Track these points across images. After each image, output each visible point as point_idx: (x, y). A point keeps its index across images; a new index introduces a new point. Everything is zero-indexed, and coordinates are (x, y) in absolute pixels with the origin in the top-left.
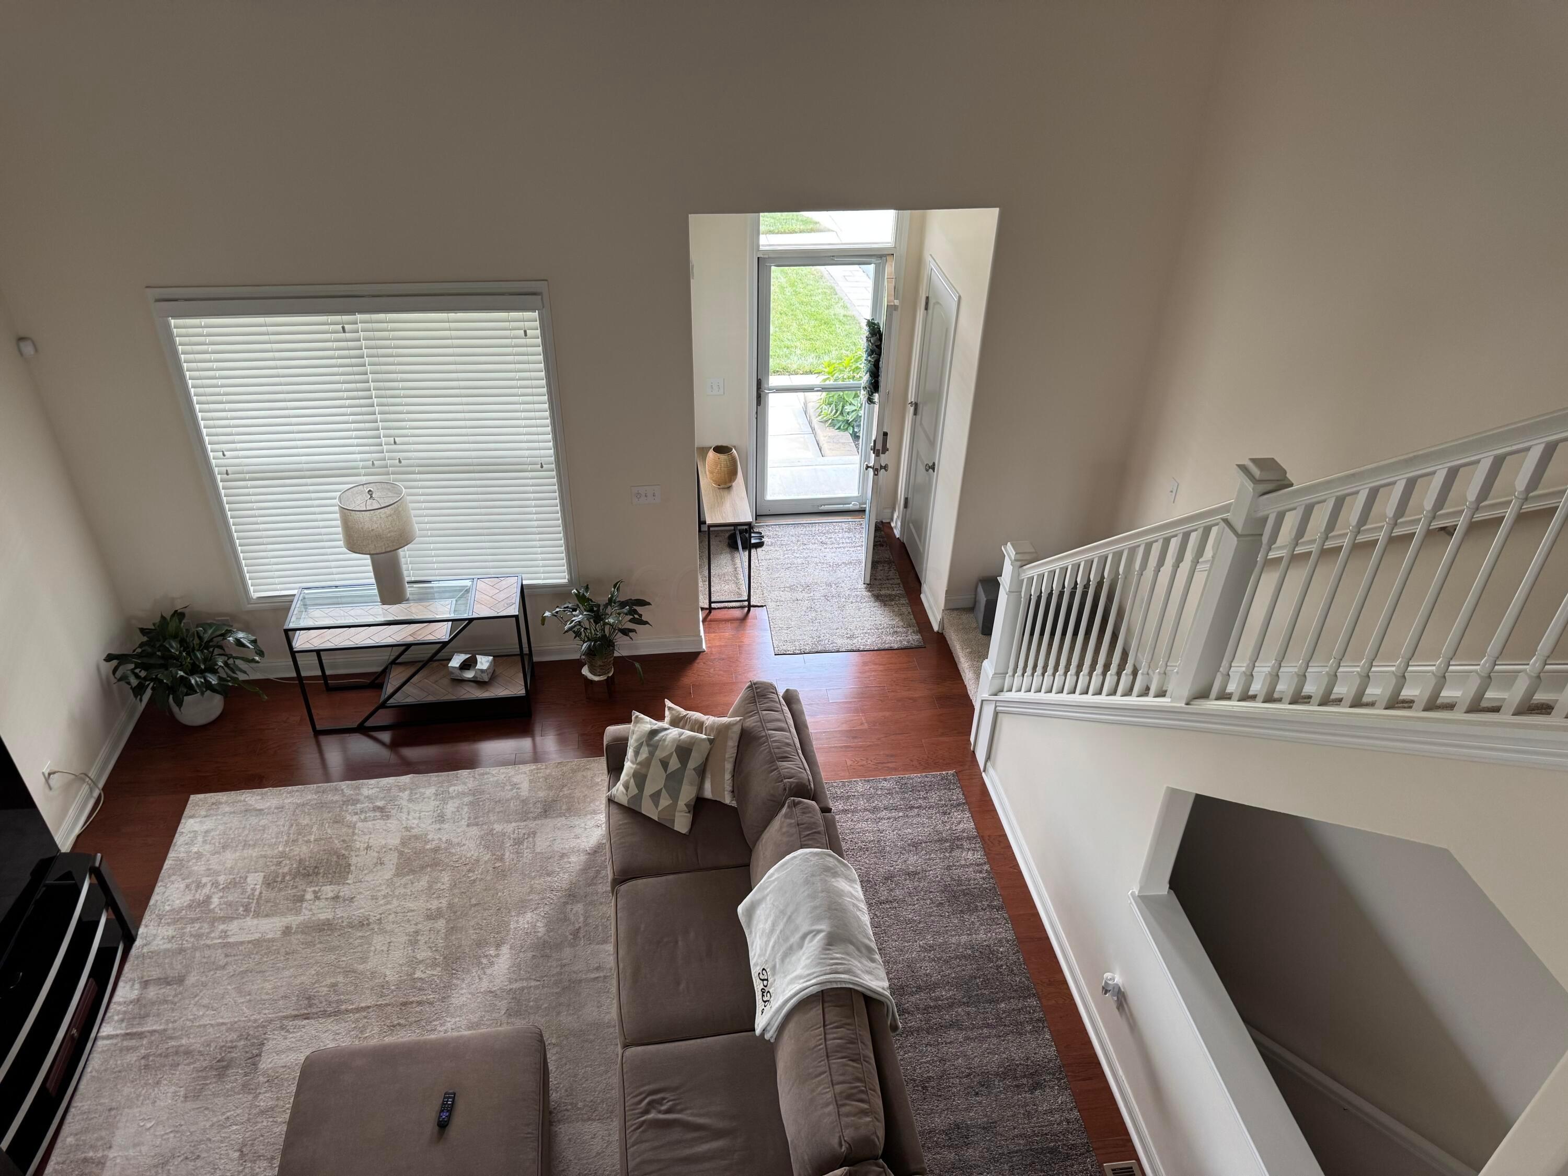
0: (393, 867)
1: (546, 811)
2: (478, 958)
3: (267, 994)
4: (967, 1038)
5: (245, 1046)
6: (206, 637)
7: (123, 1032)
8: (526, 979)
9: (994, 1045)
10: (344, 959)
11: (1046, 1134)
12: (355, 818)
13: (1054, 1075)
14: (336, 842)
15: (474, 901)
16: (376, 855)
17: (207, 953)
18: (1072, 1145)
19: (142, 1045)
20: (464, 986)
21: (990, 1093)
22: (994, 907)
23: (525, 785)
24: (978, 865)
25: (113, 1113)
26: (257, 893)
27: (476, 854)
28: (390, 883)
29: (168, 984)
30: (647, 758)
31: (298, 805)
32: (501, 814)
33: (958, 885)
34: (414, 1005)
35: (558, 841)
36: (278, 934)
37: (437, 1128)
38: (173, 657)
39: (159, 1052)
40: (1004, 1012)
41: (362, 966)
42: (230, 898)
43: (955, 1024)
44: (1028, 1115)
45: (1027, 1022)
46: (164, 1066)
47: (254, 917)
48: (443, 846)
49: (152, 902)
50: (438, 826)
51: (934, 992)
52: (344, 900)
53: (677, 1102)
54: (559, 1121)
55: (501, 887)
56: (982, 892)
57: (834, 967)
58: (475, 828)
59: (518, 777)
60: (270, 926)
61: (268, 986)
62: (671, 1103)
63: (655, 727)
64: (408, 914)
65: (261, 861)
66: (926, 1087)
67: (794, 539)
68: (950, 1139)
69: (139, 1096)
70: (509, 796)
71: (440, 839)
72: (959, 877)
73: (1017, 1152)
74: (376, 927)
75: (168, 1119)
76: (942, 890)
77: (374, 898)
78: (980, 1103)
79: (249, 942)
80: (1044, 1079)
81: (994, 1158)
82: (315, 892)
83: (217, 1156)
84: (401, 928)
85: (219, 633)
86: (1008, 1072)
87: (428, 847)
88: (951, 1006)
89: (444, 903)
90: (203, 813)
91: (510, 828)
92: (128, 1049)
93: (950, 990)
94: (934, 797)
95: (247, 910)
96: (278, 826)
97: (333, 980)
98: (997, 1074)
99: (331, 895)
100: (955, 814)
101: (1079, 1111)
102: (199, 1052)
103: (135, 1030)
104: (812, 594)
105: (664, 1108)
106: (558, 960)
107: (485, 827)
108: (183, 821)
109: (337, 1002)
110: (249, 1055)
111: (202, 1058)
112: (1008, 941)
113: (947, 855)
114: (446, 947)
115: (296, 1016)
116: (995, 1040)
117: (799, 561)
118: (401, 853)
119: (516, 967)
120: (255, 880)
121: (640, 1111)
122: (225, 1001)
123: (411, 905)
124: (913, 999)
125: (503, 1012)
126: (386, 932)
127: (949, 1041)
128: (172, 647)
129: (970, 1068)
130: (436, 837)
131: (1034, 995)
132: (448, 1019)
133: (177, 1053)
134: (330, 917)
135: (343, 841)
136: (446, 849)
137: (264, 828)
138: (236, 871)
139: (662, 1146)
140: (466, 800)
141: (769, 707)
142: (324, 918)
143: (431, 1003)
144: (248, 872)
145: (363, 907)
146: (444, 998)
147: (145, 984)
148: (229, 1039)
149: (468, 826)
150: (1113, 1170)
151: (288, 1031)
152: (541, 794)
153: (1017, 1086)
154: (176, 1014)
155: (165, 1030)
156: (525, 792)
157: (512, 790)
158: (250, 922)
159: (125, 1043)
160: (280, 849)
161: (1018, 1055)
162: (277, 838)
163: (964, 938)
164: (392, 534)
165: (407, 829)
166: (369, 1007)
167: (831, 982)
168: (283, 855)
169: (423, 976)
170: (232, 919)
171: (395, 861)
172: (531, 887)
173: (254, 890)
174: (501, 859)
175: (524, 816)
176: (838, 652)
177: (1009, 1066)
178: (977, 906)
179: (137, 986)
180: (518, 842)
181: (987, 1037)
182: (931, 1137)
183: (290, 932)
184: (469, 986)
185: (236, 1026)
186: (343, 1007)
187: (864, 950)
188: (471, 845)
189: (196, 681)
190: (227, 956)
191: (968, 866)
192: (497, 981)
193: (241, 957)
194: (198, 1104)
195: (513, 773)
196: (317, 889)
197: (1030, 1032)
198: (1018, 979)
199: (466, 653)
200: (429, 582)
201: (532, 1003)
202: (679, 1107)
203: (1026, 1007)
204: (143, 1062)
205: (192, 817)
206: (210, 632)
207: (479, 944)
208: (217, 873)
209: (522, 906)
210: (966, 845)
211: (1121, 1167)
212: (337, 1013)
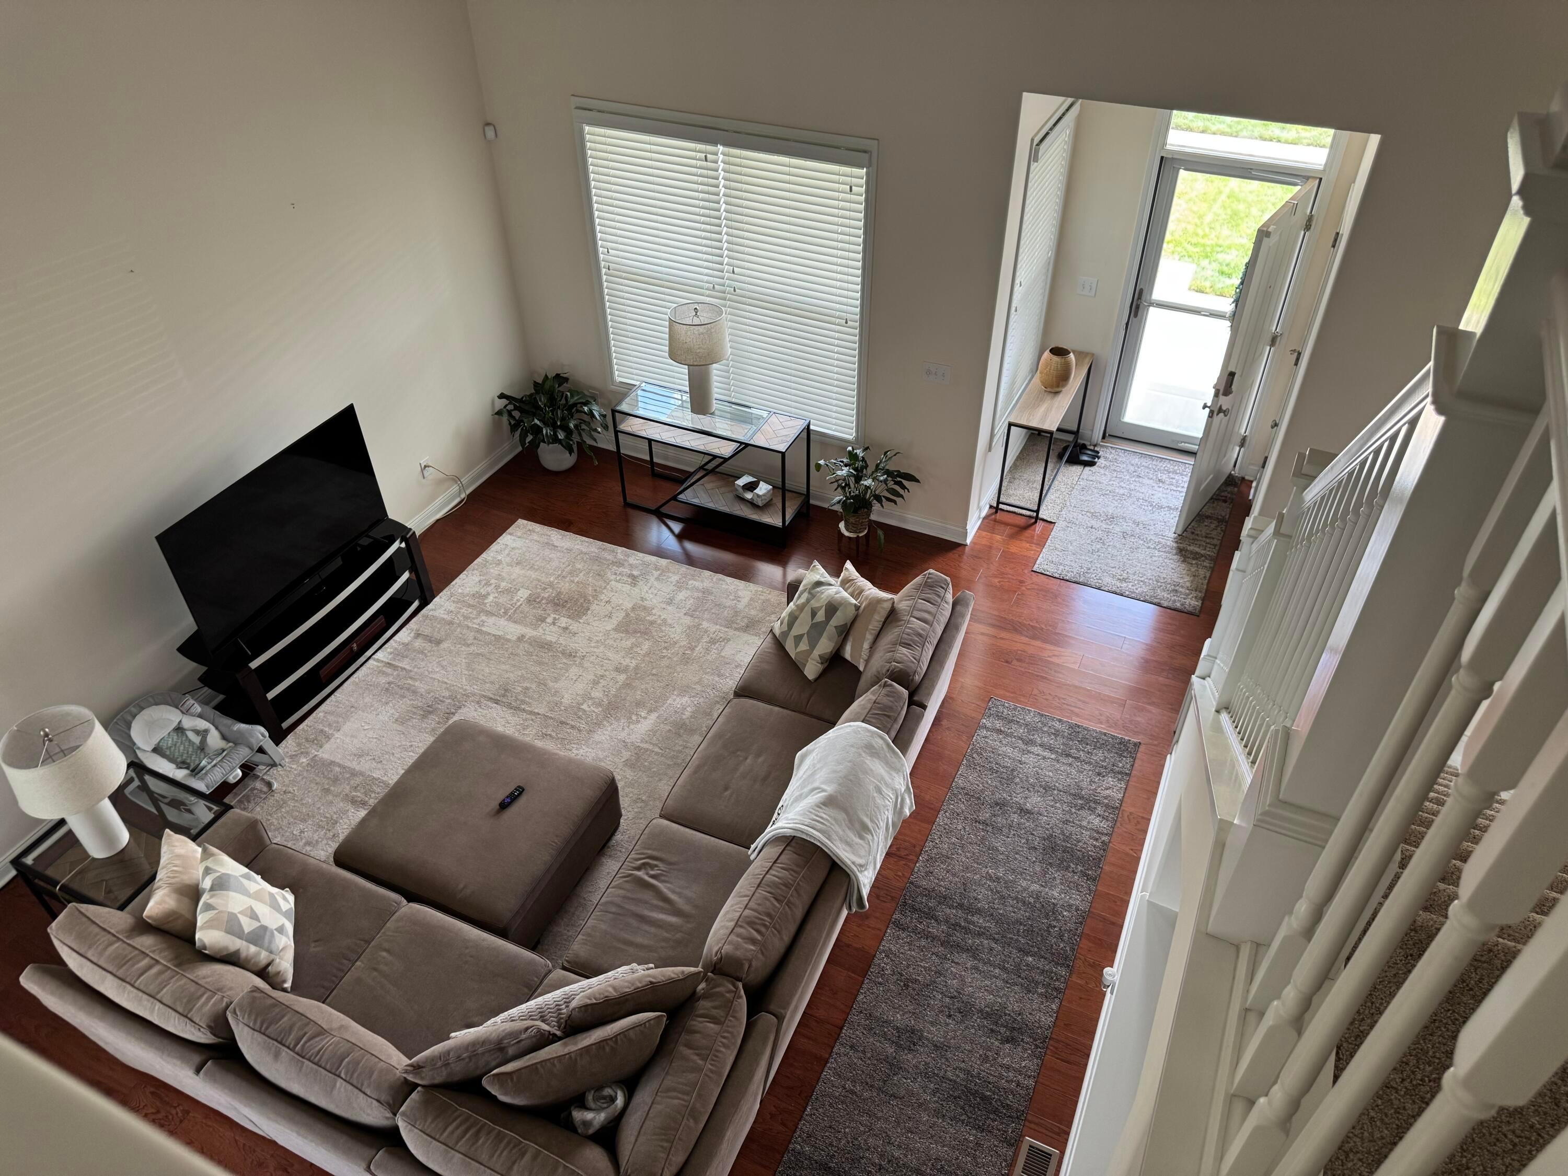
0: (616, 623)
1: (747, 627)
2: (631, 713)
3: (483, 675)
4: (976, 968)
5: (450, 704)
6: (571, 401)
7: (387, 661)
8: (654, 745)
9: (996, 986)
10: (545, 674)
11: (989, 1083)
12: (613, 577)
13: (1035, 1040)
14: (590, 589)
15: (654, 671)
16: (610, 609)
17: (465, 631)
18: (1007, 1105)
19: (392, 675)
20: (609, 729)
21: (962, 1021)
22: (1087, 875)
23: (745, 601)
24: (1098, 833)
25: (352, 709)
26: (519, 604)
27: (678, 638)
28: (607, 633)
29: (430, 641)
30: (803, 603)
31: (582, 552)
32: (714, 615)
33: (1064, 841)
34: (568, 727)
35: (741, 654)
36: (515, 638)
37: (498, 807)
38: (539, 408)
39: (400, 684)
40: (1027, 965)
41: (552, 684)
42: (501, 601)
43: (974, 952)
44: (985, 1059)
45: (1043, 985)
46: (397, 694)
47: (507, 620)
48: (659, 622)
49: (453, 583)
50: (664, 606)
51: (973, 915)
52: (570, 633)
53: (664, 873)
54: (610, 856)
55: (679, 669)
56: (1084, 857)
57: (814, 822)
58: (689, 618)
59: (745, 592)
60: (512, 630)
61: (487, 670)
62: (659, 872)
63: (822, 580)
64: (606, 661)
65: (535, 583)
66: (908, 985)
67: (1132, 468)
68: (899, 1037)
69: (372, 706)
70: (727, 604)
71: (660, 616)
72: (1071, 834)
73: (951, 1081)
74: (578, 660)
75: (379, 729)
76: (1044, 837)
77: (590, 639)
78: (947, 1024)
79: (494, 635)
80: (1023, 1039)
81: (926, 1073)
82: (555, 619)
83: (391, 767)
84: (594, 669)
85: (581, 401)
86: (993, 1016)
87: (648, 618)
88: (980, 934)
89: (634, 663)
90: (519, 534)
91: (713, 628)
92: (384, 673)
93: (988, 921)
94: (1099, 755)
95: (506, 613)
96: (560, 562)
97: (528, 685)
98: (981, 1011)
99: (563, 625)
100: (1110, 779)
101: (1036, 1082)
102: (422, 695)
103: (394, 663)
104: (1111, 527)
105: (652, 872)
106: (684, 741)
107: (697, 620)
108: (504, 535)
109: (522, 701)
110: (448, 711)
111: (420, 699)
112: (1077, 909)
113: (1073, 810)
114: (615, 696)
115: (491, 699)
116: (1000, 983)
117: (1122, 491)
118: (627, 615)
119: (653, 732)
120: (523, 594)
121: (634, 865)
122: (455, 668)
123: (610, 655)
124: (948, 911)
125: (623, 760)
126: (583, 667)
127: (956, 961)
128: (541, 400)
129: (959, 993)
130: (658, 613)
131: (1068, 966)
132: (584, 747)
133: (408, 689)
134: (554, 640)
135: (595, 590)
136: (660, 625)
137: (551, 560)
138: (515, 583)
139: (632, 899)
140: (696, 594)
141: (928, 598)
142: (549, 639)
143: (580, 731)
144: (522, 587)
145: (578, 644)
146: (591, 731)
147: (418, 635)
148: (443, 695)
149: (685, 614)
150: (1030, 1146)
151: (480, 706)
152: (753, 612)
153: (992, 1030)
154: (423, 664)
155: (411, 671)
156: (741, 606)
157: (733, 600)
158: (503, 622)
159: (384, 669)
160: (552, 579)
161: (1013, 1006)
162: (555, 570)
163: (1035, 887)
164: (701, 350)
165: (642, 599)
166: (539, 714)
167: (802, 832)
168: (551, 585)
169: (587, 709)
170: (492, 614)
171: (620, 619)
172: (701, 679)
173: (518, 600)
174: (693, 649)
175: (729, 623)
176: (1099, 589)
177: (997, 1010)
178: (1069, 866)
179: (412, 635)
180: (713, 642)
181: (995, 977)
182: (883, 1026)
183: (522, 640)
184: (613, 730)
185: (452, 688)
186: (523, 706)
187: (857, 825)
188: (679, 629)
189: (547, 432)
190: (475, 639)
191: (1087, 829)
192: (633, 737)
193: (483, 643)
194: (400, 728)
195: (741, 588)
196: (557, 617)
197: (1041, 994)
198: (1062, 945)
199: (753, 476)
200: (750, 407)
201: (646, 764)
202: (663, 878)
203: (1052, 972)
204: (387, 685)
205: (511, 534)
206: (576, 398)
207: (639, 704)
208: (503, 579)
209: (685, 690)
210: (1099, 810)
211: (1041, 1148)
212: (517, 709)
